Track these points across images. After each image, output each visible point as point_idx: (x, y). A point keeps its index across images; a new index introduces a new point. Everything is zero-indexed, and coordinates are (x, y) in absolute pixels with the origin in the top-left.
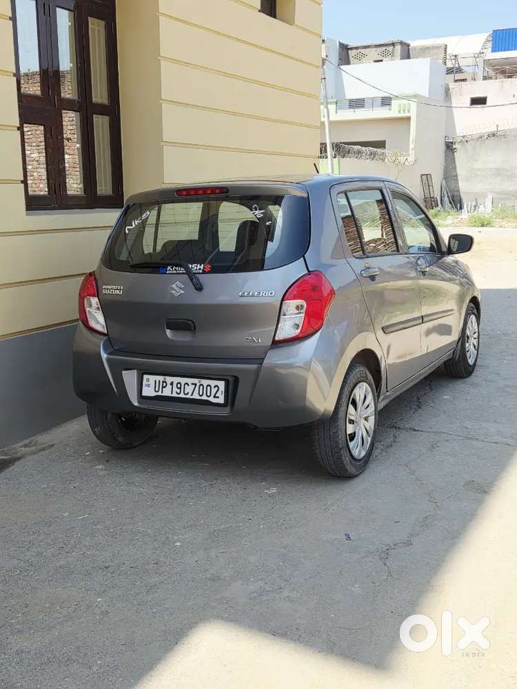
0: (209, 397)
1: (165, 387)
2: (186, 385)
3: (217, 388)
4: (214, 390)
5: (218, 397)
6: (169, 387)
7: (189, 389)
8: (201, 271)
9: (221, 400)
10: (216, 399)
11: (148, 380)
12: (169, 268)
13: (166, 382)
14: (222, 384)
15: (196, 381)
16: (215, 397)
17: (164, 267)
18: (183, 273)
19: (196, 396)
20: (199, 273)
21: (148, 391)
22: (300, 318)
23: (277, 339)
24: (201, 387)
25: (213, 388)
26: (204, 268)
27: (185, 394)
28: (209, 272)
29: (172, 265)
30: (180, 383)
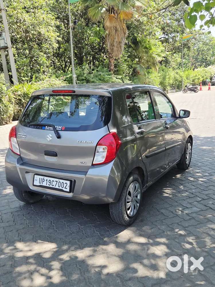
0: (63, 188)
1: (44, 181)
2: (53, 182)
3: (66, 184)
4: (65, 185)
5: (67, 188)
6: (45, 181)
7: (54, 183)
8: (60, 130)
9: (68, 190)
10: (66, 189)
11: (36, 178)
12: (46, 127)
13: (44, 179)
14: (68, 182)
15: (57, 180)
16: (65, 188)
17: (44, 126)
18: (52, 130)
19: (57, 187)
20: (60, 131)
21: (37, 183)
22: (105, 154)
23: (94, 163)
24: (59, 183)
25: (64, 184)
26: (62, 128)
27: (52, 186)
28: (64, 130)
29: (48, 126)
30: (50, 180)
